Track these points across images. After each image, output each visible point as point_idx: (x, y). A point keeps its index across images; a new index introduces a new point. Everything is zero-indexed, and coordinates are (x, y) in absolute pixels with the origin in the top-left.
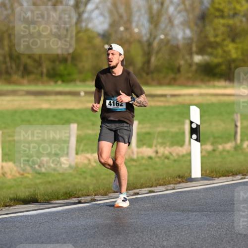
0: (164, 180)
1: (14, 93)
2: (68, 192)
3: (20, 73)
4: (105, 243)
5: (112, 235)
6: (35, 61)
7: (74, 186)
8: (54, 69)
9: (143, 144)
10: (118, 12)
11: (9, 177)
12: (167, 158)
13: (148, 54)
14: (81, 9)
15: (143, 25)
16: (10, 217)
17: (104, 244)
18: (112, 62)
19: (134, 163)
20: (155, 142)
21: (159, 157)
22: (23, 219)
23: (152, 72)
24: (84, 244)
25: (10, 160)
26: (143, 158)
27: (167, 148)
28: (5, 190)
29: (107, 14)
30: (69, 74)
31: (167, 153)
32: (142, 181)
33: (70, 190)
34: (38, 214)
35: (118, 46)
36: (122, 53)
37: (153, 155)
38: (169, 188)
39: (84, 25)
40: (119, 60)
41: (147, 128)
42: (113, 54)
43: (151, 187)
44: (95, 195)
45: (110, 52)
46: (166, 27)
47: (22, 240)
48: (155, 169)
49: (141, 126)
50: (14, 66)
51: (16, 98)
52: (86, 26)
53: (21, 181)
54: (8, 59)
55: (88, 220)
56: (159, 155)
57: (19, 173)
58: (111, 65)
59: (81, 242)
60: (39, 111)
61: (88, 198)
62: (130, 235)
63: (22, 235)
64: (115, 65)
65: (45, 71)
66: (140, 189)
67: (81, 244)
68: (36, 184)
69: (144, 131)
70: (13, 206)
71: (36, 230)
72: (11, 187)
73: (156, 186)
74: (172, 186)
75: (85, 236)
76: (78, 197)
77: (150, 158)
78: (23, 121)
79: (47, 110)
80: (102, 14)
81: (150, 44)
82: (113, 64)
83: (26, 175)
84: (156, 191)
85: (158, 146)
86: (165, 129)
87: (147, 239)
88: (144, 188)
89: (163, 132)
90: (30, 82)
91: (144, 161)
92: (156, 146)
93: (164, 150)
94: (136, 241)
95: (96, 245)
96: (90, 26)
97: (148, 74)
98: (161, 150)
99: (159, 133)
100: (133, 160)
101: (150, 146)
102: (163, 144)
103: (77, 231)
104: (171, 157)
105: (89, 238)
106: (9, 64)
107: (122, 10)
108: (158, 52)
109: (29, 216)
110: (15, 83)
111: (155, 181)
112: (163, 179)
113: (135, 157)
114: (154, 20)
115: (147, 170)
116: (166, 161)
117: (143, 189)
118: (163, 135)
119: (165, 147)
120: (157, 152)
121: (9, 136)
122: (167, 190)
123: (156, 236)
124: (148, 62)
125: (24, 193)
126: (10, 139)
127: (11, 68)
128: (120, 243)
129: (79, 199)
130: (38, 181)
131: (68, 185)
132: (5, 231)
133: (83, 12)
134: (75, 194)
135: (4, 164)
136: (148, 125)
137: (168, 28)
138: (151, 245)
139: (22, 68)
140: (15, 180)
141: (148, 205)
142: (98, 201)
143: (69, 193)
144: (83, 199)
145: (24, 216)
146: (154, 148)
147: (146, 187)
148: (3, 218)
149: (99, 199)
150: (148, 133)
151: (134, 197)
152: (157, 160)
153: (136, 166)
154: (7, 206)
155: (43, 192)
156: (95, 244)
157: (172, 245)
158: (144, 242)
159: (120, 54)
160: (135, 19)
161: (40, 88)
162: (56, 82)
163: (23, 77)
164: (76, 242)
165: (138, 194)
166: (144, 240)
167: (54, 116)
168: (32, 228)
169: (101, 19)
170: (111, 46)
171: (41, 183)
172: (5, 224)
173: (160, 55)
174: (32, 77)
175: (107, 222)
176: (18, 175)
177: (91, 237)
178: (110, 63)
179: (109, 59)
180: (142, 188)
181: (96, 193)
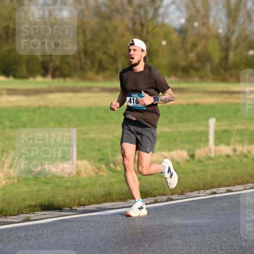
0: (243, 179)
1: (89, 90)
3: (95, 69)
4: (182, 243)
5: (189, 235)
6: (110, 56)
7: (150, 184)
9: (221, 142)
10: (194, 7)
11: (83, 175)
12: (246, 156)
13: (226, 50)
14: (158, 4)
15: (221, 20)
16: (85, 216)
17: (181, 245)
18: (133, 58)
19: (212, 162)
20: (233, 140)
21: (237, 156)
22: (98, 219)
23: (230, 69)
24: (160, 244)
25: (85, 159)
26: (220, 156)
27: (246, 146)
28: (79, 189)
29: (184, 9)
31: (245, 151)
32: (220, 180)
33: (146, 189)
35: (141, 41)
36: (145, 49)
37: (231, 153)
38: (247, 187)
39: (160, 19)
40: (141, 56)
41: (225, 125)
42: (134, 50)
43: (229, 186)
44: (172, 195)
45: (132, 47)
46: (244, 22)
47: (97, 240)
48: (233, 168)
49: (218, 124)
50: (89, 62)
51: (90, 95)
52: (163, 21)
53: (96, 180)
54: (82, 55)
55: (164, 220)
56: (238, 153)
57: (94, 171)
58: (133, 63)
59: (157, 243)
61: (165, 198)
62: (207, 235)
63: (96, 235)
64: (137, 62)
66: (218, 189)
67: (157, 244)
68: (111, 183)
69: (222, 128)
70: (87, 205)
71: (111, 230)
72: (85, 186)
73: (234, 186)
74: (250, 185)
75: (161, 236)
76: (154, 197)
77: (228, 156)
78: (98, 118)
80: (178, 9)
81: (228, 40)
82: (134, 61)
83: (101, 173)
84: (234, 190)
85: (236, 144)
86: (243, 127)
87: (225, 239)
88: (221, 187)
89: (241, 130)
90: (105, 79)
91: (221, 160)
92: (234, 144)
93: (242, 149)
94: (214, 241)
95: (173, 245)
96: (167, 21)
97: (225, 70)
98: (239, 148)
99: (237, 131)
100: (210, 158)
101: (228, 144)
102: (241, 142)
103: (153, 231)
104: (250, 156)
105: (165, 238)
106: (83, 60)
107: (199, 5)
108: (236, 48)
109: (104, 215)
110: (90, 79)
111: (233, 180)
112: (241, 178)
113: (213, 155)
114: (232, 14)
115: (225, 168)
116: (245, 159)
117: (221, 189)
118: (241, 133)
119: (243, 146)
120: (235, 150)
121: (84, 133)
122: (245, 189)
123: (234, 237)
124: (226, 58)
125: (99, 191)
126: (85, 136)
127: (86, 64)
128: (197, 243)
129: (155, 198)
130: (113, 180)
131: (144, 184)
132: (79, 231)
133: (160, 7)
134: (151, 193)
135: (79, 162)
136: (226, 123)
137: (247, 23)
138: (229, 246)
139: (96, 64)
140: (90, 179)
141: (226, 205)
142: (174, 200)
143: (145, 193)
144: (159, 198)
145: (99, 215)
146: (232, 147)
147: (224, 186)
148: (78, 218)
149: (175, 198)
150: (226, 131)
151: (212, 196)
152: (235, 158)
153: (213, 165)
154: (81, 205)
156: (171, 244)
157: (250, 246)
158: (222, 243)
159: (143, 51)
160: (213, 13)
163: (98, 73)
164: (152, 243)
165: (215, 193)
166: (222, 241)
168: (107, 228)
169: (178, 14)
170: (133, 41)
171: (117, 182)
172: (80, 224)
173: (238, 51)
174: (107, 73)
175: (184, 221)
176: (93, 174)
177: (168, 237)
178: (132, 60)
179: (130, 55)
180: (219, 187)
181: (172, 192)
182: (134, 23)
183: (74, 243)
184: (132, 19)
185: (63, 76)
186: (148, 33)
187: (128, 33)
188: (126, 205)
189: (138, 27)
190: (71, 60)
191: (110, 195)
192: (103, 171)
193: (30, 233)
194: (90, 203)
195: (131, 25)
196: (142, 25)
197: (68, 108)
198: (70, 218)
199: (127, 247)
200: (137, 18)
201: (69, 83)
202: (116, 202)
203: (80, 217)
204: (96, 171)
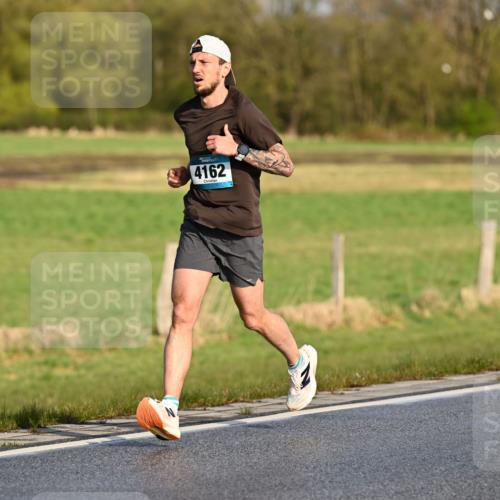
1: (369, 158)
2: (477, 359)
3: (382, 118)
6: (411, 93)
7: (490, 346)
8: (450, 110)
11: (358, 326)
16: (360, 409)
22: (385, 413)
25: (361, 293)
28: (349, 354)
30: (481, 121)
33: (480, 355)
34: (415, 404)
47: (383, 456)
50: (370, 104)
51: (372, 169)
53: (382, 337)
54: (358, 91)
57: (379, 319)
60: (419, 195)
63: (382, 445)
65: (431, 112)
68: (412, 343)
70: (365, 386)
71: (412, 435)
72: (362, 348)
76: (497, 370)
78: (387, 215)
79: (437, 195)
83: (392, 323)
90: (403, 137)
106: (359, 100)
121: (360, 244)
125: (386, 358)
126: (362, 250)
127: (364, 107)
130: (416, 336)
131: (477, 346)
132: (349, 436)
134: (491, 363)
135: (350, 301)
139: (385, 108)
140: (370, 334)
143: (478, 362)
145: (387, 406)
154: (353, 386)
155: (426, 358)
161: (422, 148)
162: (454, 136)
163: (387, 124)
167: (451, 206)
168: (402, 431)
171: (423, 340)
172: (349, 423)
174: (406, 126)
176: (376, 324)
182: (460, 27)
183: (338, 460)
184: (456, 19)
185: (320, 130)
186: (486, 46)
187: (446, 47)
188: (442, 387)
189: (468, 35)
190: (334, 99)
191: (409, 366)
192: (397, 320)
193: (253, 440)
194: (370, 382)
195: (453, 31)
196: (476, 31)
197: (328, 196)
198: (331, 412)
199: (443, 469)
200: (465, 18)
201: (332, 144)
202: (421, 379)
203: (351, 410)
204: (383, 318)
